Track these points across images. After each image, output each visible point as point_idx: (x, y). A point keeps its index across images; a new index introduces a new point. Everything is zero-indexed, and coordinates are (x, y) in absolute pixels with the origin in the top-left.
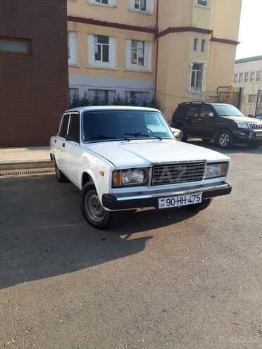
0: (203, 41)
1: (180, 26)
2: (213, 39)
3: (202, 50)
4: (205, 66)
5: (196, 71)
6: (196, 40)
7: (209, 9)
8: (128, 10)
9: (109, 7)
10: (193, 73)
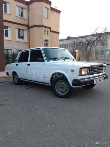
0: (48, 31)
1: (39, 25)
2: (51, 31)
3: (48, 35)
4: (49, 41)
5: (46, 42)
6: (45, 31)
7: (49, 19)
8: (16, 16)
9: (8, 14)
10: (45, 44)
